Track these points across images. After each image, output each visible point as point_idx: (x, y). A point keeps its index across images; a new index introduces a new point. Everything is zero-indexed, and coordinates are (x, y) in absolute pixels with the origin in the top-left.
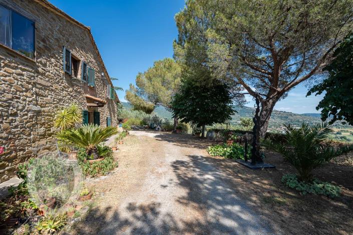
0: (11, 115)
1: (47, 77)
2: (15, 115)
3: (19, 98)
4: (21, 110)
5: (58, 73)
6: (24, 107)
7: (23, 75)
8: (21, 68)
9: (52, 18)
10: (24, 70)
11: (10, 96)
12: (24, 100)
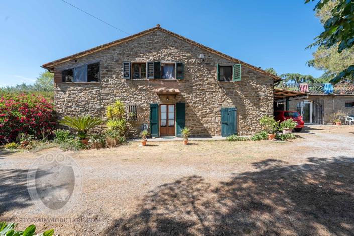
0: (86, 111)
1: (109, 88)
2: (88, 111)
3: (89, 103)
4: (91, 109)
5: (118, 82)
6: (92, 107)
7: (92, 92)
8: (91, 89)
9: (113, 50)
10: (93, 89)
11: (85, 103)
12: (92, 104)
